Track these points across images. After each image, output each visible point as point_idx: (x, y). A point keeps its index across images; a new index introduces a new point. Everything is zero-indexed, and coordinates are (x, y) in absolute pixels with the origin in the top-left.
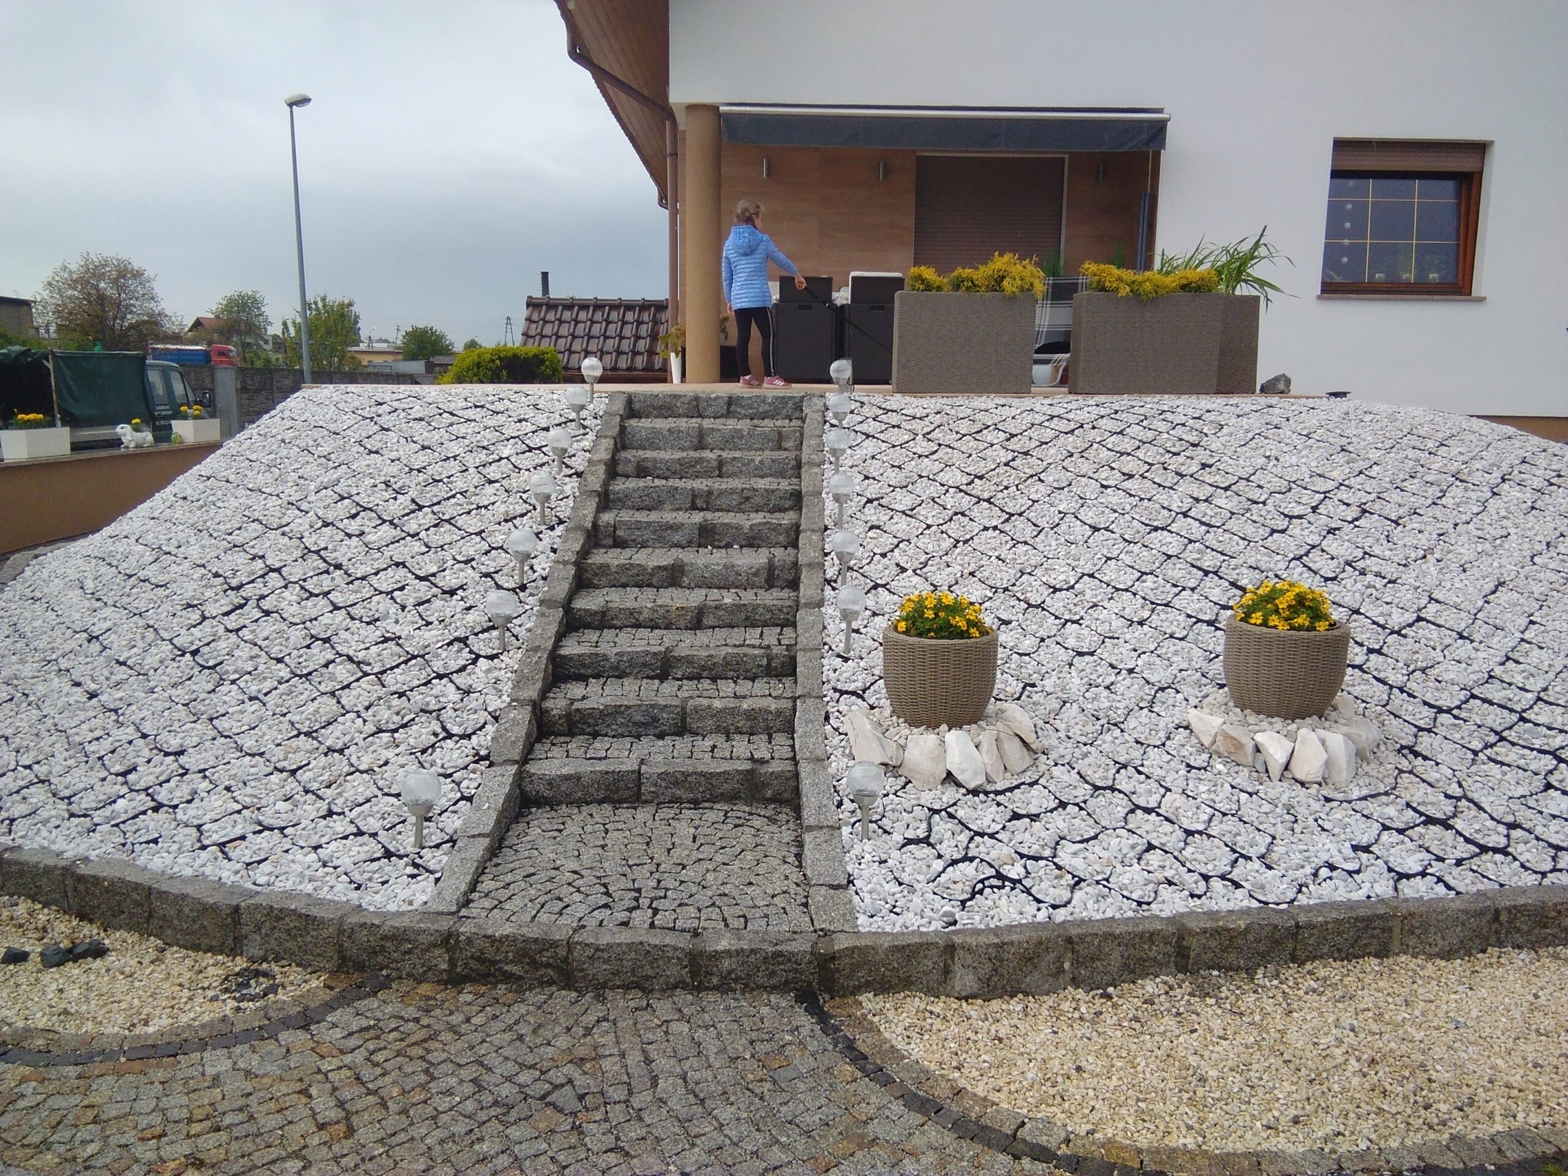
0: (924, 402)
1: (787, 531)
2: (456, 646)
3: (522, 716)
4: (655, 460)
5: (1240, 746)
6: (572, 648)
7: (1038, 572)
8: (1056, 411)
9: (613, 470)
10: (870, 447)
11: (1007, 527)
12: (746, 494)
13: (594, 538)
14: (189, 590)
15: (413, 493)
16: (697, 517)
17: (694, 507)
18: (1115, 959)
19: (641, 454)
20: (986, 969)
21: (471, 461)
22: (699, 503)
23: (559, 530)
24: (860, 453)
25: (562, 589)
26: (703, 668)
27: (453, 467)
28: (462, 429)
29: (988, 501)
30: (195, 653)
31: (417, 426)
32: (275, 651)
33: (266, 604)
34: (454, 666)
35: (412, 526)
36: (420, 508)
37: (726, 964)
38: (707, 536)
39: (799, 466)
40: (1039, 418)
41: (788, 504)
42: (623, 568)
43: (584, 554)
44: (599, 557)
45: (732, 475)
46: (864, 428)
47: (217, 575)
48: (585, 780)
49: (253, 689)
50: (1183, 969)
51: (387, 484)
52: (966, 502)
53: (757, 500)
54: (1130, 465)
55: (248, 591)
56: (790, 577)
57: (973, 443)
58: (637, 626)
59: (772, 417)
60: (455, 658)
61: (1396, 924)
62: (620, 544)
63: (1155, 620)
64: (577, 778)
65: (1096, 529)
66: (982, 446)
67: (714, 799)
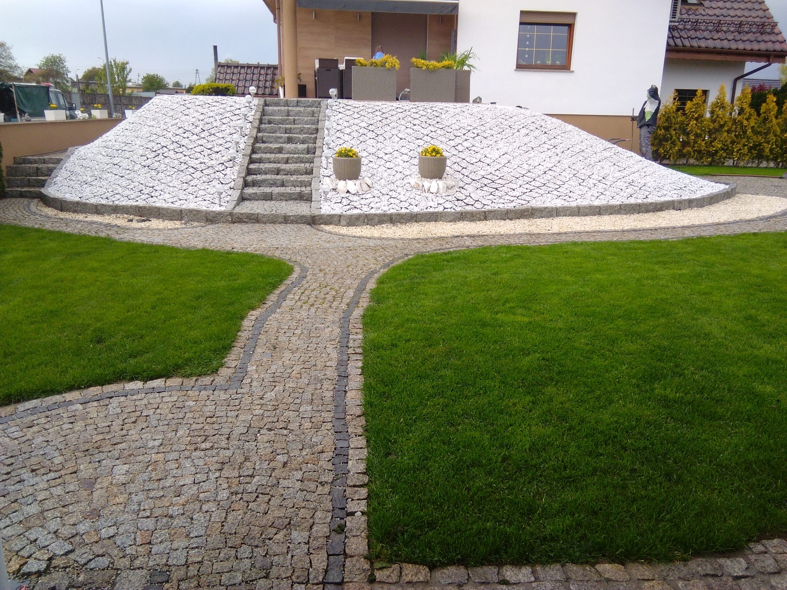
0: (360, 103)
1: (313, 139)
2: (221, 165)
3: (241, 181)
4: (274, 119)
5: (419, 185)
6: (252, 166)
7: (383, 149)
8: (399, 106)
9: (261, 122)
10: (340, 116)
11: (376, 138)
12: (302, 129)
13: (257, 140)
14: (141, 152)
15: (201, 127)
16: (287, 135)
17: (286, 133)
18: (376, 220)
19: (270, 117)
20: (348, 221)
21: (218, 118)
22: (288, 131)
23: (246, 137)
24: (337, 117)
25: (249, 152)
26: (288, 172)
27: (212, 120)
28: (213, 108)
29: (373, 131)
30: (148, 166)
31: (198, 107)
32: (171, 165)
33: (165, 155)
34: (221, 169)
35: (203, 136)
36: (204, 131)
37: (292, 218)
38: (290, 140)
39: (318, 122)
40: (393, 108)
41: (315, 132)
42: (266, 148)
43: (254, 144)
44: (258, 145)
45: (298, 124)
46: (339, 110)
47: (147, 148)
48: (258, 194)
49: (168, 174)
50: (391, 222)
51: (193, 124)
52: (366, 131)
53: (305, 131)
54: (416, 122)
55: (158, 152)
56: (314, 151)
57: (372, 115)
58: (270, 162)
59: (311, 107)
60: (221, 168)
61: (439, 215)
62: (263, 142)
63: (411, 161)
64: (256, 193)
65: (401, 139)
66: (374, 116)
67: (291, 200)
